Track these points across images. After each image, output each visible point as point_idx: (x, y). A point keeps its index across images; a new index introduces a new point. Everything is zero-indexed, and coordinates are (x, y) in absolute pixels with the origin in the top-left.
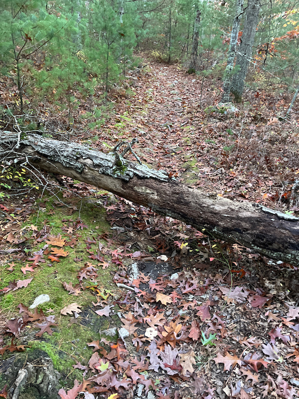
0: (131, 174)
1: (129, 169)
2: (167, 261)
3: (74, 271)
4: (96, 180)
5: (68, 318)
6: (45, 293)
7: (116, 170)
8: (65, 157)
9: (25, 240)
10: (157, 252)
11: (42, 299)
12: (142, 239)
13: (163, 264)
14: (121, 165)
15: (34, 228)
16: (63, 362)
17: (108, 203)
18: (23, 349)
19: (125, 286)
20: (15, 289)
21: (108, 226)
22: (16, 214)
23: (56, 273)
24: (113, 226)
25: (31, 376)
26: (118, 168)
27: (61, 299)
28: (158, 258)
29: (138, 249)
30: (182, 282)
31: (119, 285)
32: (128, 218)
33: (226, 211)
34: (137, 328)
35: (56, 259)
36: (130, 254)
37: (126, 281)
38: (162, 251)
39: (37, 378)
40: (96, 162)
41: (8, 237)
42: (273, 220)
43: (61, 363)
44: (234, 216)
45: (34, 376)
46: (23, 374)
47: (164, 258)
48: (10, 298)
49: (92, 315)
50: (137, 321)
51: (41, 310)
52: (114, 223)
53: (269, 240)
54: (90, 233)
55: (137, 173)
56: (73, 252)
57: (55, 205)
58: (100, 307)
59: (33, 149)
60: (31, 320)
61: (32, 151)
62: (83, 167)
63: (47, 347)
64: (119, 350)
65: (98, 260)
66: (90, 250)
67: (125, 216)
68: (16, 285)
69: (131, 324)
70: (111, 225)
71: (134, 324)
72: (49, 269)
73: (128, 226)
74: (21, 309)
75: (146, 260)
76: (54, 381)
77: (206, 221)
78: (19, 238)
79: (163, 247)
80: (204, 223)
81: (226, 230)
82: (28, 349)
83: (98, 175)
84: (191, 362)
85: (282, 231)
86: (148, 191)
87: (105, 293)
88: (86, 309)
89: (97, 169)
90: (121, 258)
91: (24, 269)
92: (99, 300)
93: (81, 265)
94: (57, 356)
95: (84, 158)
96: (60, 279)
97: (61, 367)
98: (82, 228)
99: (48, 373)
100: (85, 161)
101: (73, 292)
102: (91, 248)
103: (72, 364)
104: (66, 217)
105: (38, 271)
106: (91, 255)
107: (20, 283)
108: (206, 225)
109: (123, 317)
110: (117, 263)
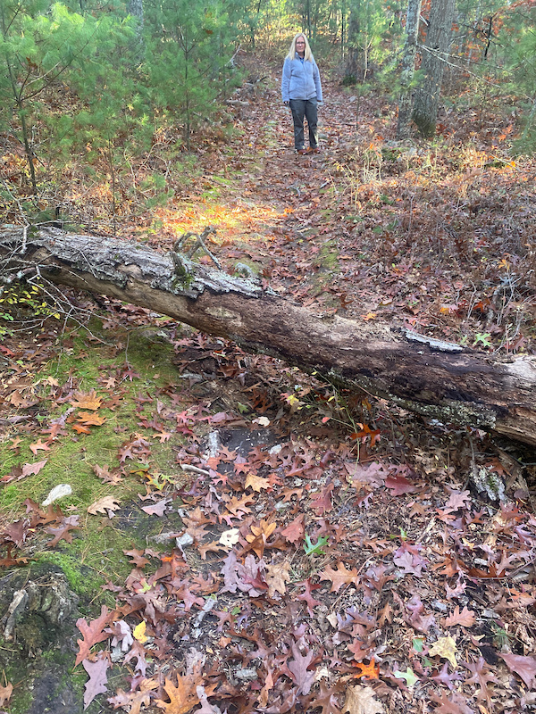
0: (200, 287)
1: (197, 279)
2: (269, 426)
3: (112, 448)
4: (148, 299)
5: (100, 518)
6: (64, 483)
7: (177, 282)
8: (98, 264)
9: (37, 400)
10: (253, 412)
11: (60, 492)
12: (231, 392)
13: (261, 432)
14: (184, 273)
15: (53, 381)
16: (87, 581)
17: (179, 334)
18: (25, 562)
19: (195, 468)
20: (20, 478)
21: (175, 372)
22: (25, 361)
23: (83, 451)
24: (183, 372)
25: (33, 600)
26: (179, 277)
27: (90, 491)
28: (253, 422)
29: (222, 409)
30: (286, 458)
31: (184, 466)
32: (209, 358)
33: (347, 342)
34: (207, 532)
35: (84, 429)
36: (208, 418)
37: (196, 460)
38: (261, 410)
39: (42, 602)
40: (146, 269)
41: (13, 398)
42: (420, 352)
43: (83, 582)
44: (360, 349)
45: (38, 600)
46: (19, 596)
47: (264, 421)
48: (12, 491)
49: (135, 514)
50: (209, 521)
51: (58, 508)
52: (186, 368)
53: (414, 385)
54: (143, 386)
55: (210, 285)
56: (113, 418)
57: (89, 342)
58: (150, 502)
59: (48, 252)
60: (43, 521)
61: (47, 256)
62: (127, 279)
63: (62, 560)
64: (175, 564)
65: (154, 430)
66: (142, 413)
67: (204, 355)
68: (21, 471)
69: (198, 526)
70: (181, 370)
71: (203, 527)
72: (73, 445)
73: (209, 371)
74: (28, 506)
75: (234, 427)
76: (68, 607)
77: (318, 360)
78: (29, 399)
79: (264, 404)
80: (315, 363)
81: (348, 372)
82: (33, 563)
83: (150, 290)
84: (283, 577)
85: (435, 370)
86: (227, 315)
87: (160, 481)
88: (129, 505)
89: (147, 281)
90: (193, 424)
91: (34, 447)
92: (149, 491)
93: (124, 437)
94: (78, 573)
95: (126, 263)
96: (90, 461)
97: (83, 589)
98: (131, 379)
99: (58, 594)
100: (130, 268)
101: (109, 479)
102: (143, 410)
103: (101, 584)
104: (105, 362)
105: (56, 448)
106: (142, 420)
107: (29, 468)
108: (318, 365)
109: (187, 516)
110: (185, 431)
